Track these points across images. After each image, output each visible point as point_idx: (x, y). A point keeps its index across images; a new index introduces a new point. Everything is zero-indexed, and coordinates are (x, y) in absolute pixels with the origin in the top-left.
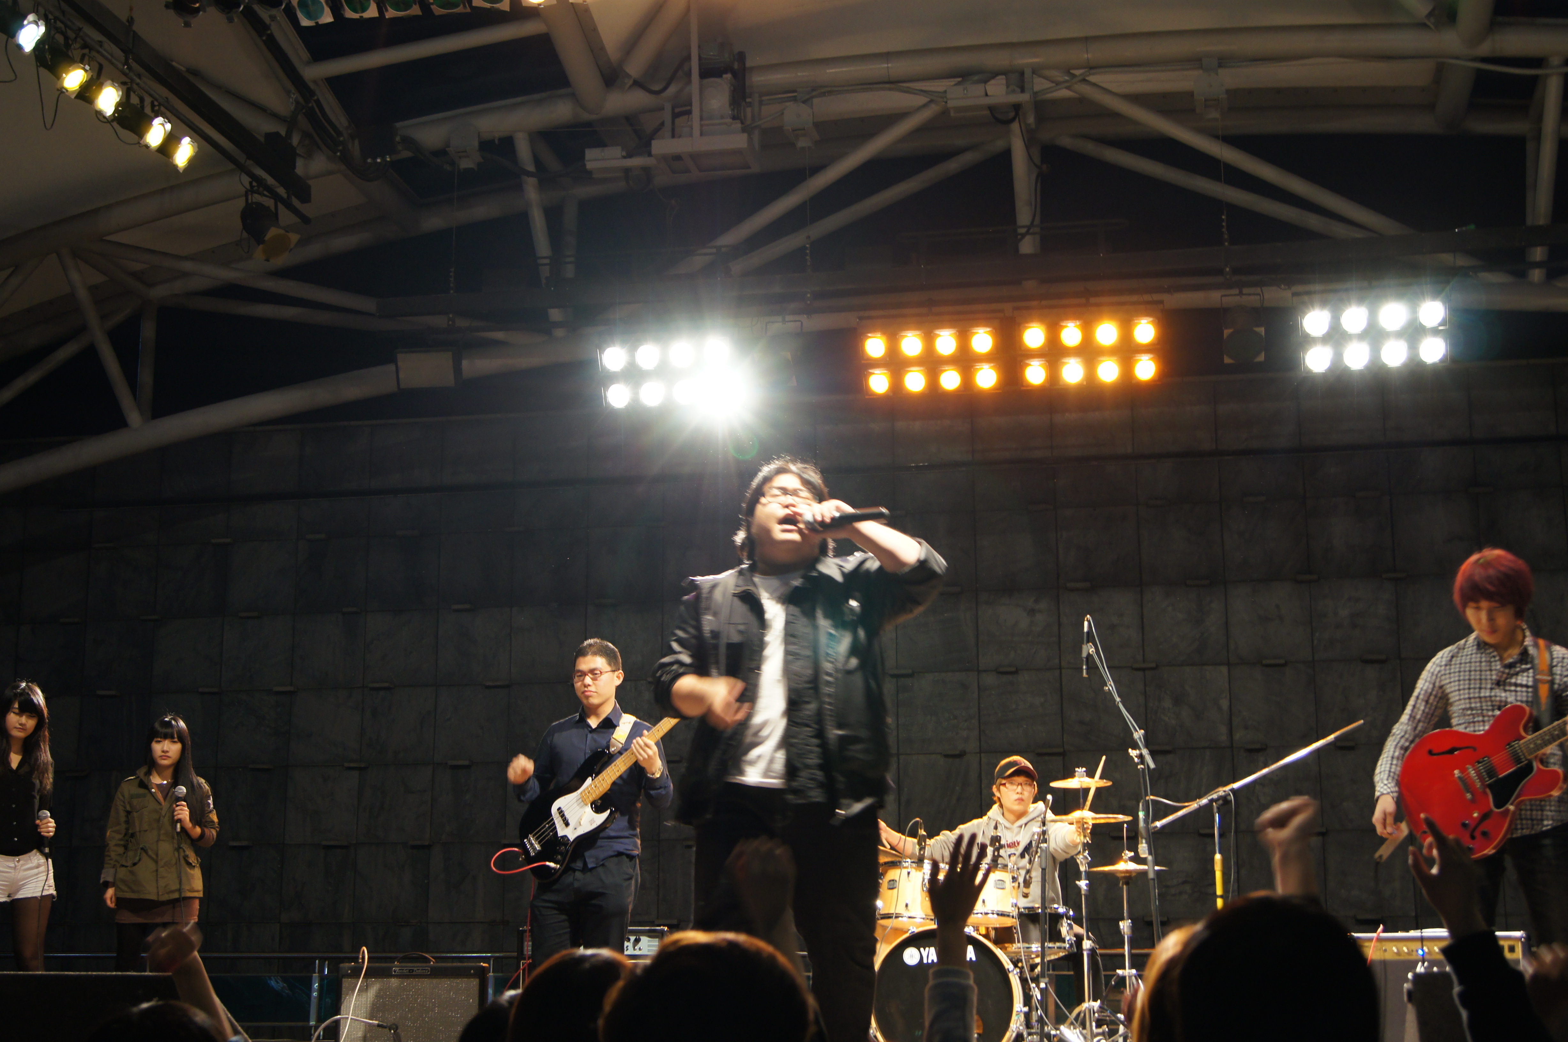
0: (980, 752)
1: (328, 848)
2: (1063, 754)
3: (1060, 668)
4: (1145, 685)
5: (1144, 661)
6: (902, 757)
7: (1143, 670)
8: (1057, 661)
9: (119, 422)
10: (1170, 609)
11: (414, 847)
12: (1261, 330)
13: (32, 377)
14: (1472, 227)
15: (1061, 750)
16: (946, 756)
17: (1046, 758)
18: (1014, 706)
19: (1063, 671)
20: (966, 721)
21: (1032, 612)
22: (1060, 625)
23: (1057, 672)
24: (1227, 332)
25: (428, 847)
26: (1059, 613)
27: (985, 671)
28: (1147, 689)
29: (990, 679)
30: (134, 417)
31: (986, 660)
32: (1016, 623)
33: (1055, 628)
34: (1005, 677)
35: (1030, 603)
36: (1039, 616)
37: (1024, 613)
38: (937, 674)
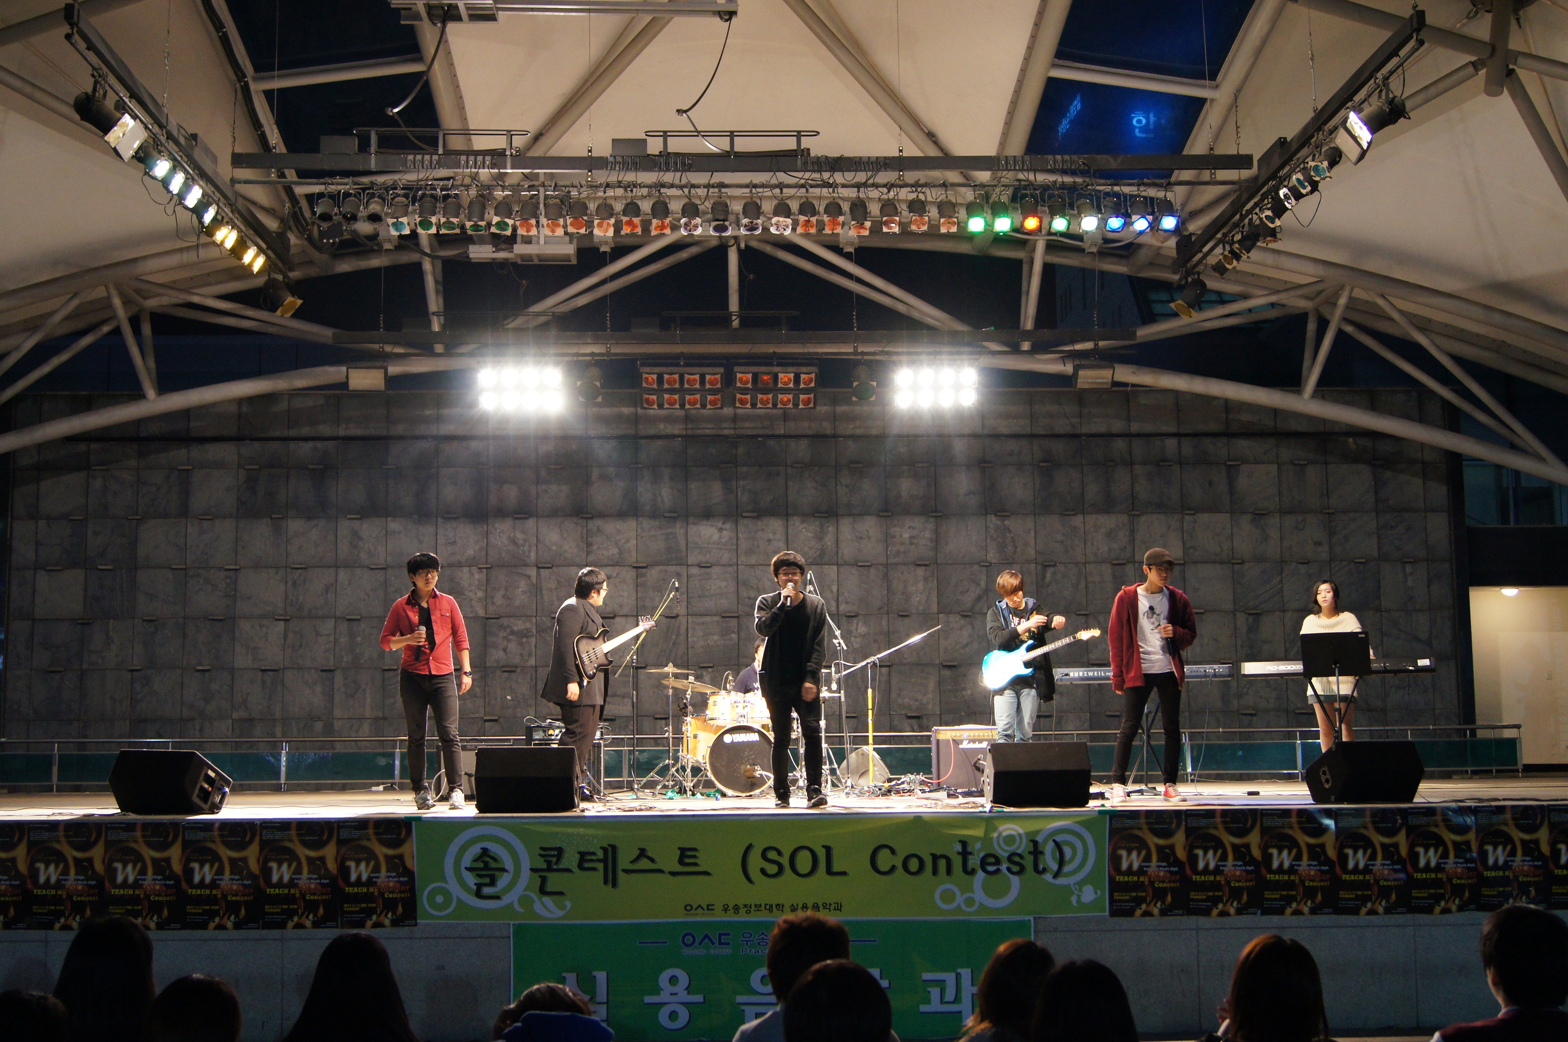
0: (688, 615)
1: (263, 671)
2: (738, 617)
3: (737, 565)
8: (735, 560)
9: (140, 396)
10: (804, 531)
11: (323, 671)
12: (875, 384)
13: (64, 357)
14: (992, 328)
15: (737, 615)
16: (667, 617)
17: (728, 619)
18: (709, 588)
19: (739, 567)
21: (721, 530)
22: (737, 538)
23: (735, 568)
24: (855, 384)
25: (332, 671)
26: (737, 532)
27: (691, 566)
29: (694, 571)
30: (151, 393)
31: (692, 559)
32: (710, 537)
33: (735, 540)
34: (703, 570)
35: (720, 525)
36: (725, 533)
37: (716, 531)
38: (661, 567)
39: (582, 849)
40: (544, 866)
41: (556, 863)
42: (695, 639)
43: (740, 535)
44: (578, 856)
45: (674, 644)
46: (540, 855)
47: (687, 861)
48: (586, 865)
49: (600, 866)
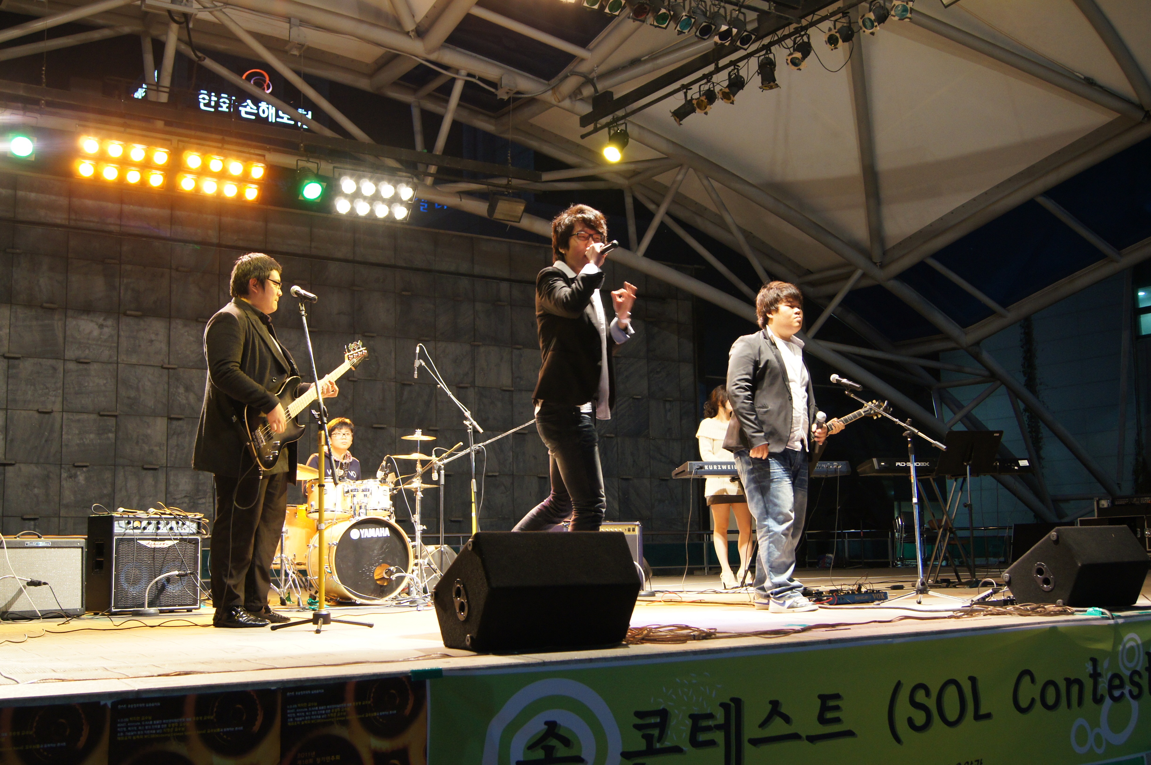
0: (63, 411)
2: (116, 416)
3: (117, 363)
4: (169, 378)
5: (169, 364)
6: (9, 411)
7: (168, 369)
8: (116, 358)
10: (186, 334)
15: (114, 413)
16: (39, 412)
17: (106, 418)
18: (86, 384)
19: (119, 365)
20: (54, 391)
21: (101, 326)
22: (119, 336)
23: (115, 365)
26: (119, 329)
27: (69, 360)
28: (170, 381)
29: (72, 366)
31: (70, 354)
32: (91, 333)
33: (115, 338)
34: (81, 366)
35: (101, 321)
36: (106, 330)
37: (96, 327)
38: (36, 359)
39: (696, 710)
40: (642, 745)
41: (660, 739)
42: (70, 437)
43: (122, 333)
44: (689, 722)
45: (46, 441)
46: (637, 727)
47: (829, 715)
48: (703, 737)
49: (719, 737)
